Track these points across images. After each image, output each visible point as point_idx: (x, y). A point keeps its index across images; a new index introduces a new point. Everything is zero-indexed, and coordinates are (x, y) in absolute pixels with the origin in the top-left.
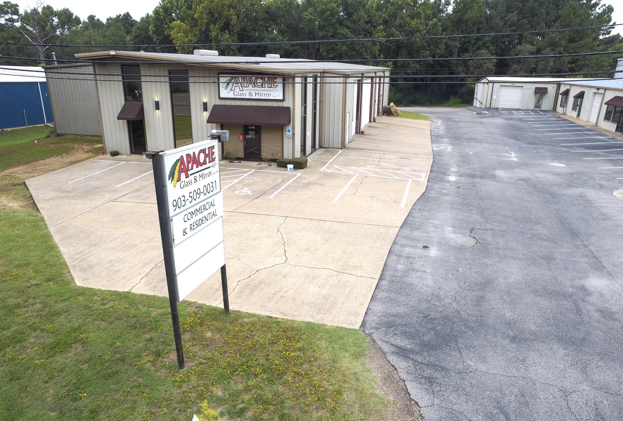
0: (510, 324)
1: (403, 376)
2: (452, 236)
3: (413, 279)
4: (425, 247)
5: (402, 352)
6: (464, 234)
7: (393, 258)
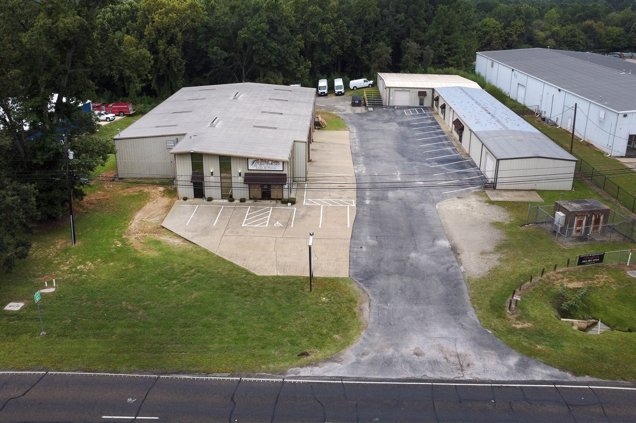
0: (387, 271)
1: (362, 286)
2: (370, 241)
3: (359, 260)
4: (361, 247)
5: (360, 281)
6: (374, 239)
7: (351, 253)
